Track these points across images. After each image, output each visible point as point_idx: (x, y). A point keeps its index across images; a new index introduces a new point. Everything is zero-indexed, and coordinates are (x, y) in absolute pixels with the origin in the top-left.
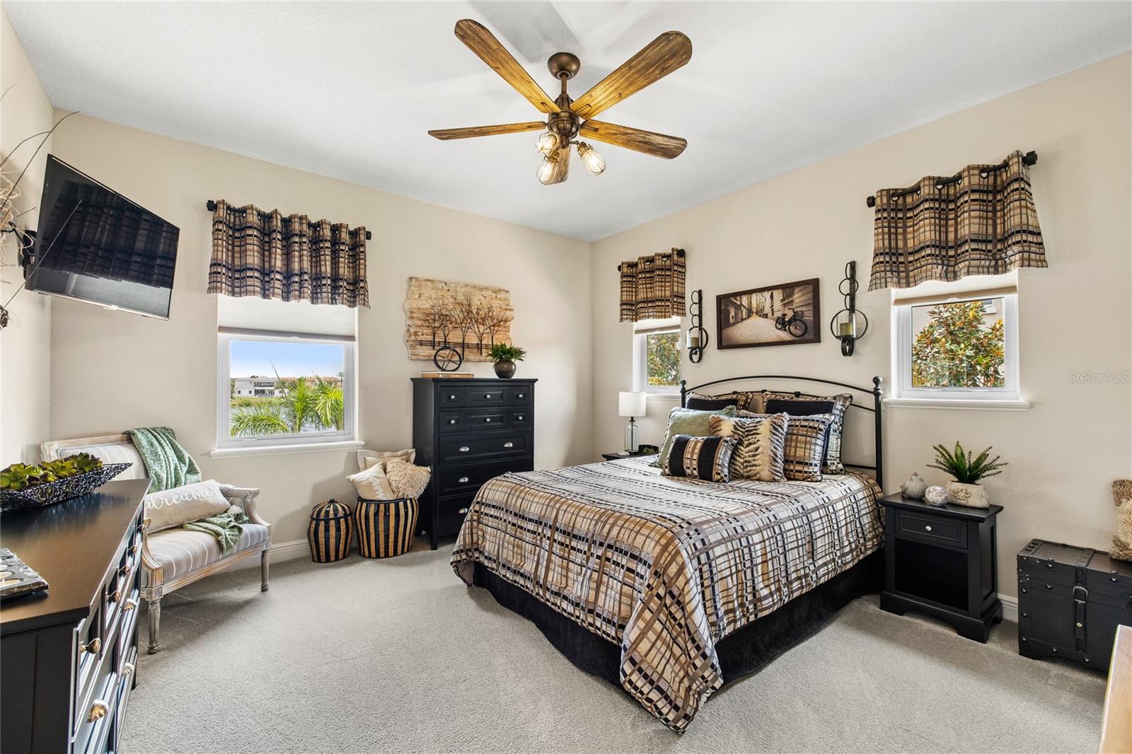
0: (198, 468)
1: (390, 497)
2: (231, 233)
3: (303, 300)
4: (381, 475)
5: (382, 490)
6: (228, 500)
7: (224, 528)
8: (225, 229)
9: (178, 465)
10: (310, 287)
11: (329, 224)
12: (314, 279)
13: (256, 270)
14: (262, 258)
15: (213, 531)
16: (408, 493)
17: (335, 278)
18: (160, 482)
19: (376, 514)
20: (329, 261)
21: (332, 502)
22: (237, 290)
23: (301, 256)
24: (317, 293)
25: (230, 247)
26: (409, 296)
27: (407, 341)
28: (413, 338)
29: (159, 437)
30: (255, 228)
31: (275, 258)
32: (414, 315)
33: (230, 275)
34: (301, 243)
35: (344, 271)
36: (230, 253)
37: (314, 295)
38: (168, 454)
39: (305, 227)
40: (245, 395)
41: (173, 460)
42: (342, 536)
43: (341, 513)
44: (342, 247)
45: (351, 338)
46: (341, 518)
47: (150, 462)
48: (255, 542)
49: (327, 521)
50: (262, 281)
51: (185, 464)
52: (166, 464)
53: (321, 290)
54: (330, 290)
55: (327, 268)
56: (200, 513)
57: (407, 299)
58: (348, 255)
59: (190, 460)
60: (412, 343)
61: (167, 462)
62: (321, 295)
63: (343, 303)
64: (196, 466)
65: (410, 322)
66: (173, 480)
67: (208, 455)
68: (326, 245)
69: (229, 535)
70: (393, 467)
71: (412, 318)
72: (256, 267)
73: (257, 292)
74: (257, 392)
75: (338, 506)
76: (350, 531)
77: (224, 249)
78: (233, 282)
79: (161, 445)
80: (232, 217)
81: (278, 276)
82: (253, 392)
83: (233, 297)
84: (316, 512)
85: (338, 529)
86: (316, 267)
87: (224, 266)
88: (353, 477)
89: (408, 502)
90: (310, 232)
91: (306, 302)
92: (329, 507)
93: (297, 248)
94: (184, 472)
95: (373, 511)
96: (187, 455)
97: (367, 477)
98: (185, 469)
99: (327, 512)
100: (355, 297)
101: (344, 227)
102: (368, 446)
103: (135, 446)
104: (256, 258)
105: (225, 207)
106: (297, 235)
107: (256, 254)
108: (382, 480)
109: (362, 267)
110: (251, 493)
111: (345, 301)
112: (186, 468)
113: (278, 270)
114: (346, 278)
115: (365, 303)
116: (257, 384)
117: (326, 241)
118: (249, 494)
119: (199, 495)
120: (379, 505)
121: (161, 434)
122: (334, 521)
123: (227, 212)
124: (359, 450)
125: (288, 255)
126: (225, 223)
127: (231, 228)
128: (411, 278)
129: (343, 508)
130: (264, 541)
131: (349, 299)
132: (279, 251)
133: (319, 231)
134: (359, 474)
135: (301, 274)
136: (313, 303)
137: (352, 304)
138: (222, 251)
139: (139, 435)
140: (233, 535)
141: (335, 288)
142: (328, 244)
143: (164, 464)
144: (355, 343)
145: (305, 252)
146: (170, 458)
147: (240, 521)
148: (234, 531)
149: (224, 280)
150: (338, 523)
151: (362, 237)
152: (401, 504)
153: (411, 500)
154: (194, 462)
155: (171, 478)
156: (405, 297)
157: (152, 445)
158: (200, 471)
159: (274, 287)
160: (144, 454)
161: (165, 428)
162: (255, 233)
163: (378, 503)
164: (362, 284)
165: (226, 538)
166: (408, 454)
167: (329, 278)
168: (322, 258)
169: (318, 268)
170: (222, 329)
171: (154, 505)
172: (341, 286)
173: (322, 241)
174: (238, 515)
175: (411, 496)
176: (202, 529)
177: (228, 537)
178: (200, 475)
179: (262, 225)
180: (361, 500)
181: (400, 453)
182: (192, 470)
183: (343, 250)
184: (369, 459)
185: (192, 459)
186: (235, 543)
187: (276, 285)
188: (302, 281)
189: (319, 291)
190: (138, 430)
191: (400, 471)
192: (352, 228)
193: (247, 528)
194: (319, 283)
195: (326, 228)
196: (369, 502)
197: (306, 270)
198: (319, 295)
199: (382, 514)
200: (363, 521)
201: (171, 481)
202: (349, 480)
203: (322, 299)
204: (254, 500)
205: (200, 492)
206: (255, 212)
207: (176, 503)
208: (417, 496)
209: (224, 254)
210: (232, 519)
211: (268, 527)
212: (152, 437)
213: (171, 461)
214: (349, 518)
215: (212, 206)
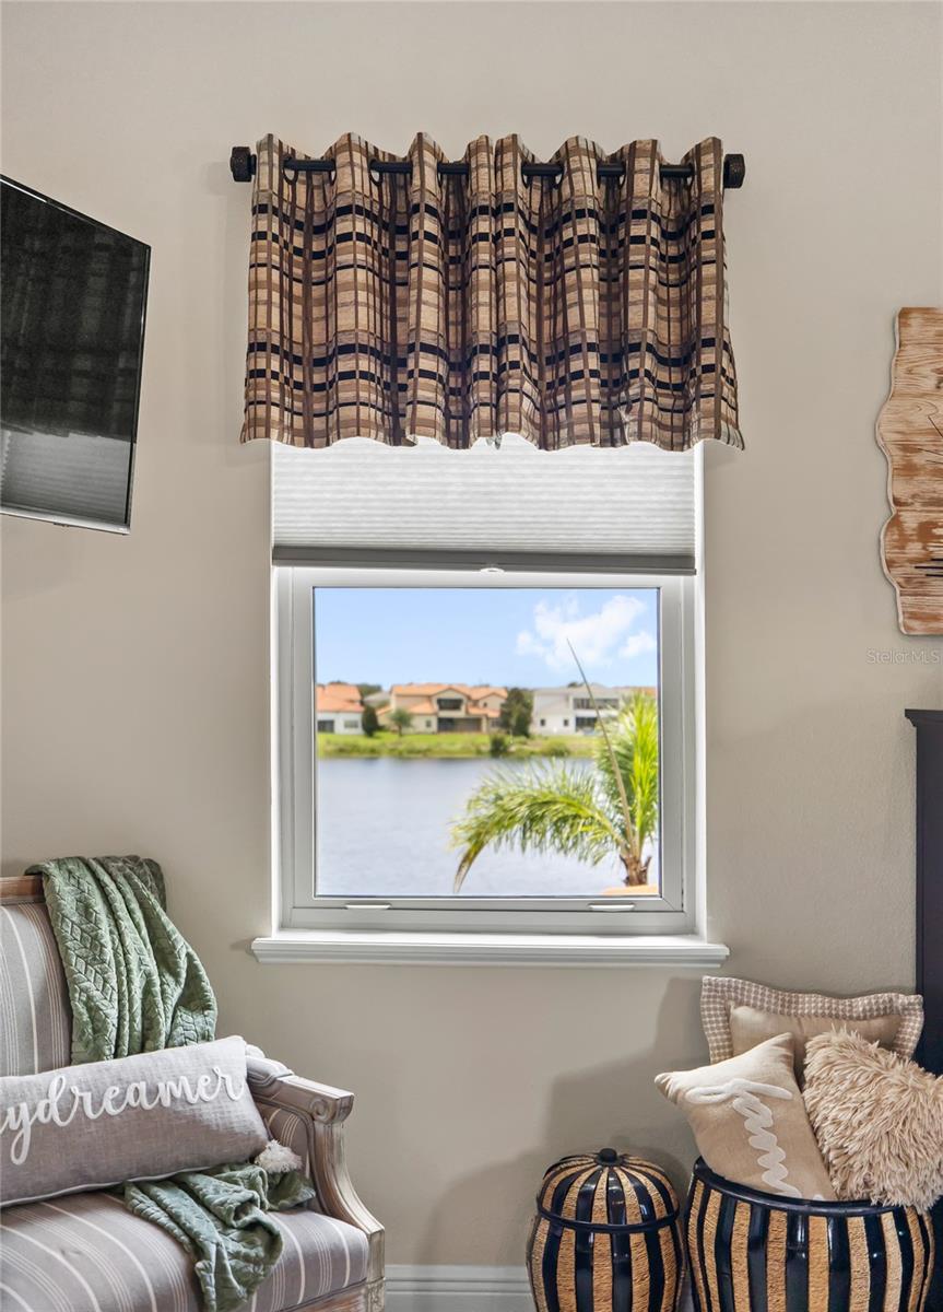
0: (211, 995)
1: (809, 1186)
2: (298, 242)
3: (508, 438)
4: (780, 1091)
5: (781, 1151)
6: (264, 1115)
7: (226, 1226)
8: (275, 230)
9: (156, 979)
10: (528, 387)
11: (594, 153)
12: (550, 361)
13: (364, 349)
14: (387, 309)
15: (187, 1231)
16: (887, 1184)
17: (617, 349)
18: (99, 1028)
19: (758, 1243)
20: (593, 286)
21: (608, 1158)
22: (318, 424)
23: (497, 287)
24: (555, 409)
25: (298, 289)
26: (900, 385)
27: (890, 564)
28: (915, 549)
29: (112, 886)
30: (360, 210)
31: (419, 302)
32: (918, 459)
33: (298, 376)
34: (497, 237)
35: (646, 315)
36: (298, 309)
37: (550, 417)
38: (128, 942)
39: (512, 178)
40: (555, 730)
41: (141, 962)
42: (636, 1299)
43: (634, 1213)
44: (637, 229)
45: (679, 562)
46: (635, 1229)
47: (77, 965)
48: (325, 1287)
49: (584, 1233)
50: (387, 386)
51: (176, 976)
52: (119, 974)
53: (568, 396)
54: (595, 393)
55: (587, 315)
56: (176, 1153)
57: (892, 395)
58: (662, 258)
59: (192, 967)
60: (910, 569)
61: (123, 969)
62: (569, 413)
63: (640, 436)
64: (207, 984)
65: (902, 489)
66: (138, 1026)
67: (245, 946)
68: (582, 229)
69: (235, 1255)
70: (830, 1064)
71: (908, 470)
72: (363, 339)
73: (368, 424)
74: (582, 723)
75: (624, 1180)
76: (668, 1283)
77: (276, 297)
78: (307, 400)
79: (112, 912)
80: (301, 189)
81: (428, 362)
82: (572, 723)
83: (309, 450)
84: (550, 1192)
85: (623, 1270)
86: (554, 317)
87: (275, 349)
88: (678, 1080)
89: (888, 1221)
90: (530, 198)
91: (517, 443)
92: (594, 1178)
93: (484, 257)
94: (172, 1001)
95: (745, 1230)
96: (183, 947)
97: (726, 1088)
98: (175, 992)
99: (587, 1197)
100: (687, 409)
101: (644, 154)
102: (739, 961)
103: (45, 910)
104: (362, 311)
105: (276, 157)
106: (484, 210)
107: (362, 296)
108: (781, 1111)
109: (709, 290)
110: (326, 1106)
111: (647, 426)
112: (179, 991)
113: (427, 339)
114: (650, 339)
115: (724, 428)
116: (582, 704)
117: (581, 214)
118: (321, 1109)
119: (178, 1094)
120: (766, 1212)
121: (121, 879)
122: (606, 1237)
123: (282, 176)
124: (706, 978)
125: (458, 289)
126: (275, 211)
127: (299, 225)
128: (904, 314)
129: (641, 1192)
130: (357, 1284)
131: (666, 418)
132: (430, 276)
133: (559, 187)
134: (701, 1072)
135: (502, 341)
136: (544, 444)
137: (677, 438)
138: (269, 303)
139: (59, 881)
140: (246, 1258)
141: (615, 385)
142: (589, 227)
143: (112, 975)
144: (695, 577)
145: (510, 267)
146: (133, 957)
147: (286, 1202)
148: (252, 1244)
149: (275, 395)
150: (621, 1246)
151: (709, 179)
152: (856, 1226)
153: (900, 1215)
154: (203, 972)
155: (132, 1020)
156: (883, 391)
157: (86, 910)
158: (214, 1003)
159: (414, 402)
160: (65, 938)
161: (135, 859)
162: (361, 226)
163: (765, 1203)
164: (708, 357)
165: (221, 1268)
166: (893, 1015)
167: (591, 347)
168: (571, 278)
169: (560, 319)
170: (289, 554)
171: (55, 1113)
172: (635, 374)
173: (568, 218)
174: (284, 1175)
175: (897, 1199)
176: (164, 1219)
177: (228, 1263)
178: (212, 1015)
179: (386, 199)
180: (704, 1173)
181: (860, 1004)
182: (193, 999)
183: (640, 240)
184: (742, 1013)
185: (198, 962)
186: (249, 1285)
187: (422, 394)
188: (502, 368)
189: (561, 398)
190: (60, 863)
191: (854, 1085)
192: (673, 155)
193: (298, 1232)
194: (562, 373)
195: (581, 169)
196: (733, 1191)
197: (513, 330)
198: (563, 414)
199: (777, 1251)
200: (710, 1261)
201: (131, 1027)
202: (662, 1088)
203: (570, 426)
204: (337, 1129)
205: (184, 1080)
206: (357, 157)
207: (112, 1111)
208: (926, 1202)
209: (275, 312)
210: (260, 1195)
211: (371, 1237)
212: (94, 887)
213: (134, 966)
214: (664, 1233)
215: (243, 164)
